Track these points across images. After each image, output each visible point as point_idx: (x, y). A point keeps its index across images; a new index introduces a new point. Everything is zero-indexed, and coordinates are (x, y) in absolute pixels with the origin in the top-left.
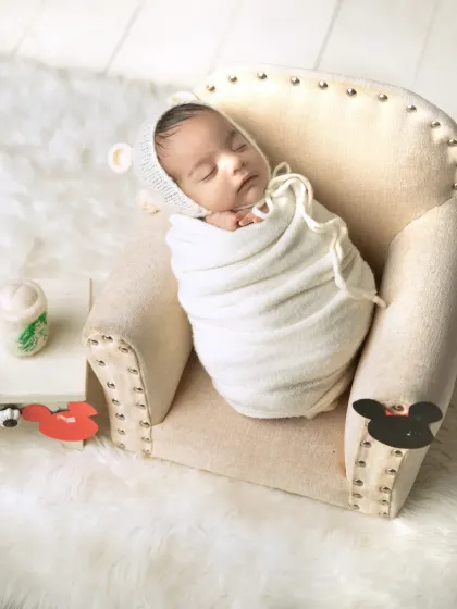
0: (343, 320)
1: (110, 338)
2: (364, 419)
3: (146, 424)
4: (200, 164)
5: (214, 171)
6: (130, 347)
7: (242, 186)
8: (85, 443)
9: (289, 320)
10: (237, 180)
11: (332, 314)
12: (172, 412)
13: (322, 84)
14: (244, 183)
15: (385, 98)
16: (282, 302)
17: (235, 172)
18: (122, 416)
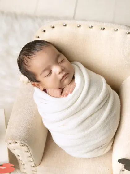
0: (109, 122)
1: (16, 142)
2: (122, 164)
3: (34, 166)
4: (45, 70)
5: (51, 73)
6: (25, 145)
7: (62, 78)
8: (10, 173)
9: (88, 128)
10: (61, 76)
11: (104, 121)
12: (43, 160)
13: (90, 26)
14: (63, 77)
15: (117, 30)
16: (84, 121)
17: (59, 73)
18: (24, 164)
